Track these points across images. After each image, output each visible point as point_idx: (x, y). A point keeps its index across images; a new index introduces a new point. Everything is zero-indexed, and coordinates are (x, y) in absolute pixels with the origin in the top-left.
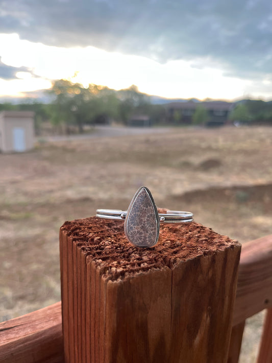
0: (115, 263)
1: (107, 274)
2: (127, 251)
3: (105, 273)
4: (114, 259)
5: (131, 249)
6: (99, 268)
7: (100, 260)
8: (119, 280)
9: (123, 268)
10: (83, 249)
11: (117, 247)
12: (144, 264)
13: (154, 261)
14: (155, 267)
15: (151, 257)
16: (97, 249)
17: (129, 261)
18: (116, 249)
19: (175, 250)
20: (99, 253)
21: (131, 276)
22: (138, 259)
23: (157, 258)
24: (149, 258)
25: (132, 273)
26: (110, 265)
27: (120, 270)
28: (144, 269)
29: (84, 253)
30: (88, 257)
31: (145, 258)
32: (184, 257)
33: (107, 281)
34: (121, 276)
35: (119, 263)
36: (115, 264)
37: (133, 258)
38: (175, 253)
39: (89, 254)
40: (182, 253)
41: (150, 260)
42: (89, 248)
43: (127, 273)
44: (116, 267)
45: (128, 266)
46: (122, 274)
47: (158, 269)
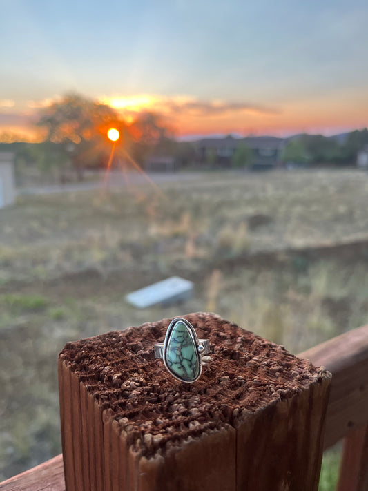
0: (149, 423)
1: (138, 445)
2: (166, 398)
3: (134, 443)
4: (147, 415)
5: (171, 396)
6: (125, 434)
7: (126, 420)
8: (158, 456)
9: (163, 433)
10: (97, 397)
11: (149, 391)
12: (194, 424)
13: (208, 416)
14: (212, 427)
15: (203, 409)
16: (118, 398)
17: (170, 417)
18: (148, 394)
19: (237, 392)
20: (123, 405)
21: (178, 448)
22: (184, 414)
23: (212, 411)
24: (200, 411)
25: (176, 442)
26: (142, 429)
27: (159, 437)
28: (196, 434)
29: (98, 405)
30: (105, 412)
31: (195, 412)
32: (253, 405)
33: (139, 458)
34: (160, 450)
35: (155, 423)
36: (150, 427)
37: (176, 412)
38: (239, 397)
39: (106, 407)
40: (248, 398)
41: (203, 414)
42: (106, 395)
43: (169, 443)
44: (152, 432)
45: (170, 429)
46: (163, 444)
47: (216, 430)
